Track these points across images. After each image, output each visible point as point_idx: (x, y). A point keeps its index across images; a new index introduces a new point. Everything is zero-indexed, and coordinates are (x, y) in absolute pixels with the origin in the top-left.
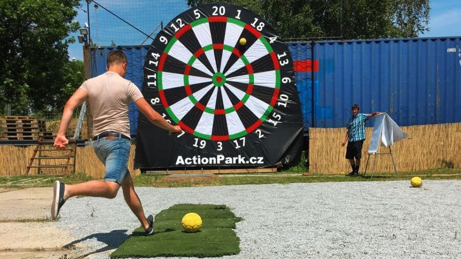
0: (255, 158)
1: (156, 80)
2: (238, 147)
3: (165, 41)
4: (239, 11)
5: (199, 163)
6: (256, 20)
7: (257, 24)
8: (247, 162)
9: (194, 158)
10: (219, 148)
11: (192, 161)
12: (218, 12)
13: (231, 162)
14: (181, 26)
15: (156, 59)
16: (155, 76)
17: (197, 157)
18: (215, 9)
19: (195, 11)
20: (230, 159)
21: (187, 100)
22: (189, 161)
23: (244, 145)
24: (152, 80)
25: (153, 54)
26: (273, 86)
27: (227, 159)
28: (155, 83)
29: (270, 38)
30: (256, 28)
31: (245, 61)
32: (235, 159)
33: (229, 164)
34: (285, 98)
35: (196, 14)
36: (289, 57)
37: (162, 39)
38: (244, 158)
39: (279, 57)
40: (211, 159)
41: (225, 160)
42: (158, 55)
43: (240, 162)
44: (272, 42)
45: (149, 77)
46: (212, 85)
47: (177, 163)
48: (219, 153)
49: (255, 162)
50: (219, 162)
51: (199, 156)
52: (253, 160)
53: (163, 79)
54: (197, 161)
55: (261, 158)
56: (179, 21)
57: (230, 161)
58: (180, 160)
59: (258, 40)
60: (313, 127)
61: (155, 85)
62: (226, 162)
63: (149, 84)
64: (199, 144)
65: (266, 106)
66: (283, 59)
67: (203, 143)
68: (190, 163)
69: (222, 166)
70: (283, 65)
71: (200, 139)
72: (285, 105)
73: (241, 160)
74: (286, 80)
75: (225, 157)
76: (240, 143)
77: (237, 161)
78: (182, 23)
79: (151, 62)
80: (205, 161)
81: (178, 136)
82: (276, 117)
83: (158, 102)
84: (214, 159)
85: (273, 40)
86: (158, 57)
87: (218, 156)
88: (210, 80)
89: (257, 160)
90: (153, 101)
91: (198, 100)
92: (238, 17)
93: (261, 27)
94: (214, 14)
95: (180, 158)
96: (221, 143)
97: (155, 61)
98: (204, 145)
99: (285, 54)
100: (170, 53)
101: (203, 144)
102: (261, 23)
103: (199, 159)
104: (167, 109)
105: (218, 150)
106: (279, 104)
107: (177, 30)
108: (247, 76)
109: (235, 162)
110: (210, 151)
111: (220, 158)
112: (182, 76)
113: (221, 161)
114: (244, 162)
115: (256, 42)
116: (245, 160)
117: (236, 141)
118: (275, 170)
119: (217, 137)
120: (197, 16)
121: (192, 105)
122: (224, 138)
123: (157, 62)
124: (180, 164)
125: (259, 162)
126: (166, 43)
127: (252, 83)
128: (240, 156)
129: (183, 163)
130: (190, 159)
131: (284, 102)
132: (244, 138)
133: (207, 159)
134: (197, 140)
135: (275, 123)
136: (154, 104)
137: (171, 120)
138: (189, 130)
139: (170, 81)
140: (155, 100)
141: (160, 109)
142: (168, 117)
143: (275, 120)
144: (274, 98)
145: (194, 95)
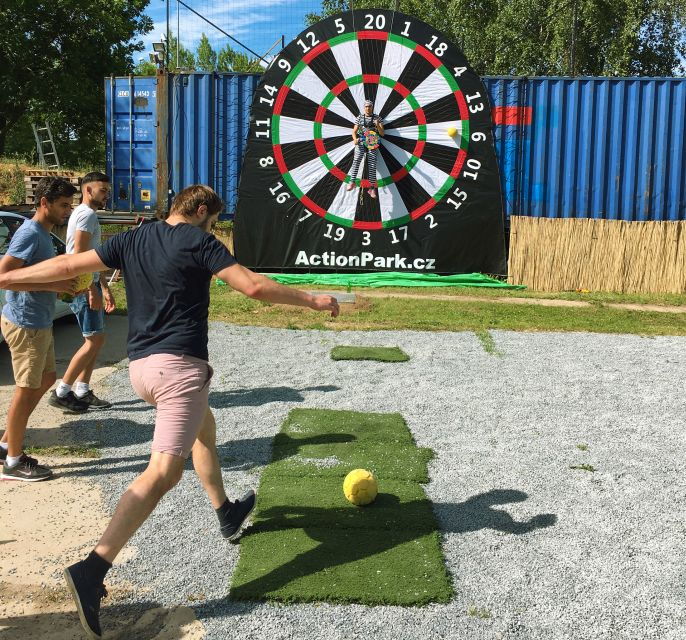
0: (422, 261)
1: (270, 128)
2: (395, 241)
3: (287, 68)
4: (408, 24)
5: (333, 263)
6: (435, 38)
7: (436, 45)
8: (410, 266)
9: (325, 256)
10: (366, 241)
11: (321, 260)
12: (373, 24)
13: (383, 265)
14: (314, 43)
15: (271, 94)
16: (268, 122)
17: (329, 254)
18: (369, 19)
19: (336, 21)
20: (382, 259)
21: (317, 162)
22: (316, 260)
23: (405, 238)
24: (263, 128)
25: (267, 87)
26: (457, 145)
27: (377, 258)
28: (267, 134)
29: (456, 69)
30: (433, 51)
31: (413, 102)
32: (390, 260)
33: (381, 267)
34: (475, 165)
35: (338, 25)
36: (484, 99)
37: (283, 64)
38: (404, 259)
39: (469, 99)
40: (351, 258)
41: (374, 261)
42: (274, 89)
43: (397, 265)
44: (458, 74)
45: (258, 123)
47: (297, 262)
48: (367, 249)
49: (422, 267)
50: (363, 264)
51: (333, 253)
52: (420, 264)
53: (281, 128)
54: (329, 260)
55: (432, 262)
56: (311, 36)
57: (381, 262)
58: (302, 258)
59: (437, 71)
60: (515, 214)
61: (268, 136)
62: (376, 264)
63: (258, 134)
64: (333, 233)
65: (443, 177)
66: (475, 103)
67: (341, 232)
68: (318, 263)
69: (370, 270)
70: (474, 112)
71: (336, 226)
72: (475, 176)
73: (400, 262)
74: (479, 136)
75: (375, 256)
76: (400, 235)
77: (393, 263)
78: (316, 40)
79: (262, 100)
80: (342, 261)
81: (301, 220)
82: (459, 195)
83: (271, 163)
84: (357, 258)
85: (459, 72)
86: (275, 92)
87: (364, 255)
89: (426, 264)
90: (264, 162)
91: (335, 163)
92: (405, 33)
93: (442, 50)
94: (367, 27)
95: (302, 253)
96: (369, 234)
97: (270, 98)
98: (342, 236)
99: (478, 95)
100: (295, 86)
101: (341, 234)
102: (442, 44)
103: (333, 258)
104: (284, 176)
105: (364, 244)
106: (466, 174)
107: (306, 49)
108: (416, 128)
109: (389, 265)
110: (352, 245)
111: (366, 257)
112: (311, 124)
113: (367, 262)
114: (404, 266)
115: (433, 74)
116: (406, 263)
117: (392, 232)
119: (363, 224)
120: (340, 29)
121: (324, 171)
122: (373, 225)
123: (273, 100)
124: (302, 264)
125: (429, 267)
126: (288, 71)
127: (422, 139)
128: (397, 256)
129: (307, 263)
130: (319, 257)
131: (473, 171)
132: (406, 228)
133: (345, 259)
134: (330, 226)
135: (458, 205)
136: (264, 166)
137: (291, 194)
138: (319, 210)
139: (293, 130)
140: (266, 161)
141: (274, 175)
142: (285, 189)
143: (457, 199)
144: (458, 164)
145: (329, 154)
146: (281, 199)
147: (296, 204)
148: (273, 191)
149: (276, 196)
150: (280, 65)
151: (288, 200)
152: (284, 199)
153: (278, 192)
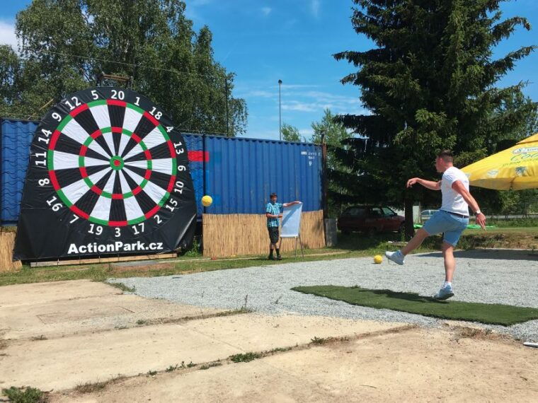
0: (155, 244)
1: (46, 159)
2: (137, 233)
3: (59, 118)
4: (138, 98)
5: (95, 251)
6: (155, 109)
7: (155, 113)
8: (147, 248)
9: (90, 246)
10: (117, 234)
11: (87, 249)
12: (117, 96)
13: (129, 249)
14: (77, 104)
15: (47, 136)
16: (45, 155)
17: (92, 244)
18: (114, 93)
19: (92, 92)
20: (129, 245)
21: (82, 182)
22: (83, 249)
23: (143, 231)
24: (41, 158)
25: (43, 131)
26: (170, 173)
27: (125, 245)
28: (44, 162)
29: (168, 128)
30: (154, 116)
31: (143, 146)
32: (134, 245)
33: (128, 251)
34: (181, 185)
35: (93, 95)
36: (183, 146)
37: (55, 116)
38: (143, 244)
39: (175, 145)
40: (108, 246)
41: (123, 247)
42: (49, 132)
43: (139, 249)
44: (169, 131)
45: (37, 155)
46: (110, 169)
47: (70, 252)
48: (118, 239)
49: (155, 248)
50: (117, 249)
51: (95, 244)
52: (153, 246)
53: (54, 159)
54: (92, 249)
55: (161, 244)
56: (75, 100)
57: (128, 247)
58: (73, 249)
59: (156, 128)
60: (205, 213)
61: (45, 164)
62: (125, 249)
63: (37, 163)
64: (95, 230)
65: (163, 192)
66: (179, 148)
67: (100, 229)
68: (85, 251)
69: (121, 253)
70: (179, 153)
71: (96, 225)
72: (181, 192)
73: (140, 246)
74: (182, 168)
75: (124, 243)
76: (139, 228)
77: (136, 247)
78: (79, 102)
79: (40, 139)
80: (102, 248)
81: (71, 222)
82: (173, 203)
84: (112, 246)
85: (170, 129)
86: (50, 135)
87: (117, 243)
88: (108, 163)
89: (157, 246)
90: (42, 183)
91: (94, 183)
92: (137, 104)
93: (159, 116)
94: (113, 97)
95: (73, 246)
96: (119, 229)
97: (46, 138)
98: (101, 231)
99: (180, 144)
100: (64, 131)
101: (100, 231)
102: (159, 112)
103: (95, 247)
104: (58, 192)
105: (116, 236)
106: (176, 190)
107: (72, 108)
108: (146, 162)
109: (133, 249)
110: (108, 237)
111: (119, 245)
112: (77, 157)
113: (120, 248)
114: (143, 248)
115: (154, 130)
116: (145, 246)
117: (134, 227)
118: (175, 255)
119: (115, 223)
120: (95, 97)
121: (87, 188)
122: (122, 223)
123: (48, 139)
124: (73, 253)
125: (159, 248)
126: (59, 121)
127: (150, 168)
128: (139, 242)
129: (77, 252)
130: (85, 247)
131: (180, 189)
132: (143, 224)
133: (104, 246)
134: (92, 225)
135: (172, 209)
136: (42, 185)
137: (64, 205)
138: (84, 215)
139: (63, 161)
140: (44, 182)
141: (50, 191)
142: (59, 201)
143: (172, 205)
144: (171, 184)
145: (90, 177)
146: (56, 208)
147: (67, 211)
148: (49, 203)
149: (52, 207)
150: (53, 117)
151: (61, 209)
152: (58, 208)
153: (53, 203)
